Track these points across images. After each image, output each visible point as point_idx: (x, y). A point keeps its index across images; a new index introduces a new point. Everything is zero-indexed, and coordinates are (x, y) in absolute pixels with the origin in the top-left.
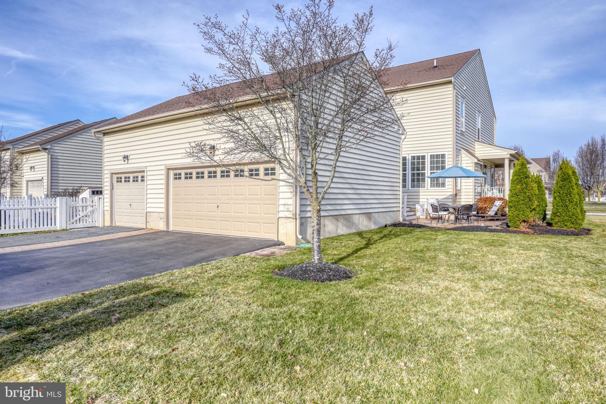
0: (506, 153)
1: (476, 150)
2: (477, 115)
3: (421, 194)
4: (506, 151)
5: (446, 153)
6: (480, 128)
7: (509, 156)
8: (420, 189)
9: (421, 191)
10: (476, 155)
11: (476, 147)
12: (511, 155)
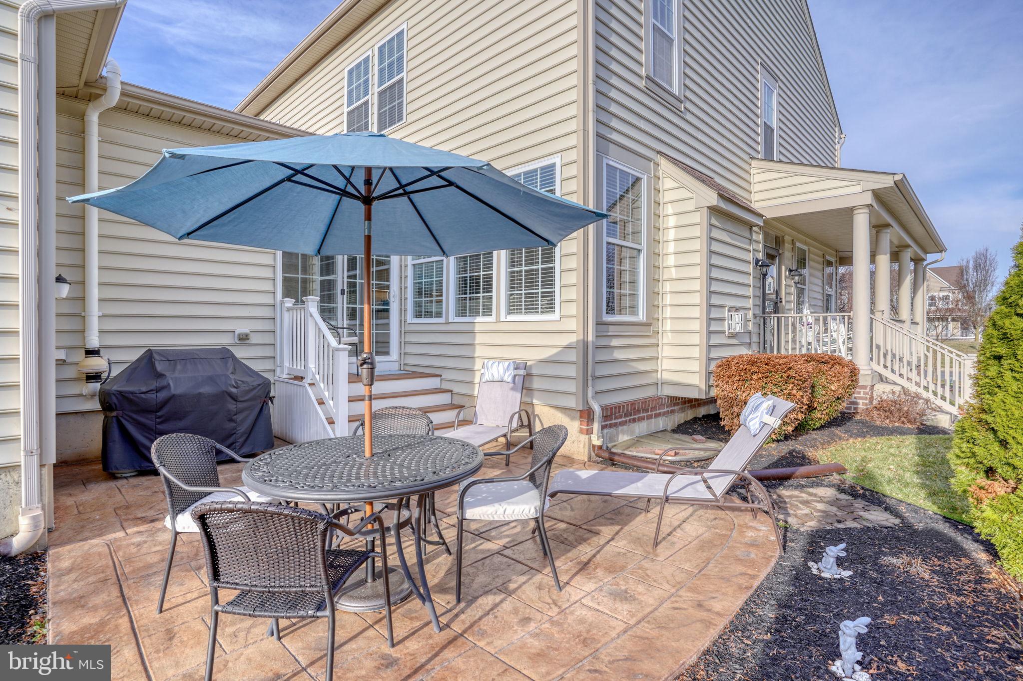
0: (858, 189)
1: (755, 188)
2: (759, 77)
3: (479, 339)
4: (858, 182)
5: (557, 160)
6: (774, 124)
7: (868, 199)
8: (479, 319)
9: (478, 328)
10: (755, 206)
11: (755, 178)
12: (877, 195)
